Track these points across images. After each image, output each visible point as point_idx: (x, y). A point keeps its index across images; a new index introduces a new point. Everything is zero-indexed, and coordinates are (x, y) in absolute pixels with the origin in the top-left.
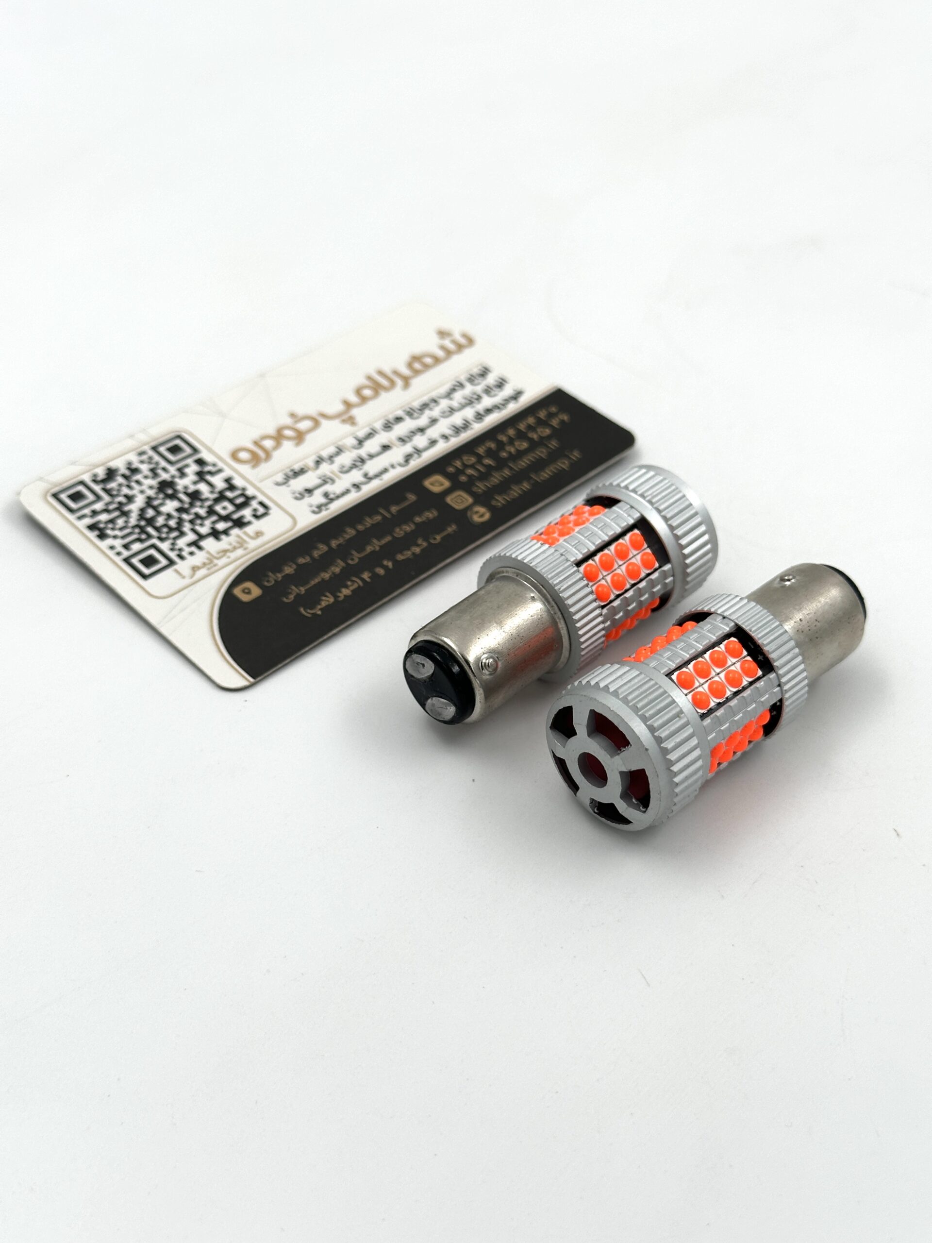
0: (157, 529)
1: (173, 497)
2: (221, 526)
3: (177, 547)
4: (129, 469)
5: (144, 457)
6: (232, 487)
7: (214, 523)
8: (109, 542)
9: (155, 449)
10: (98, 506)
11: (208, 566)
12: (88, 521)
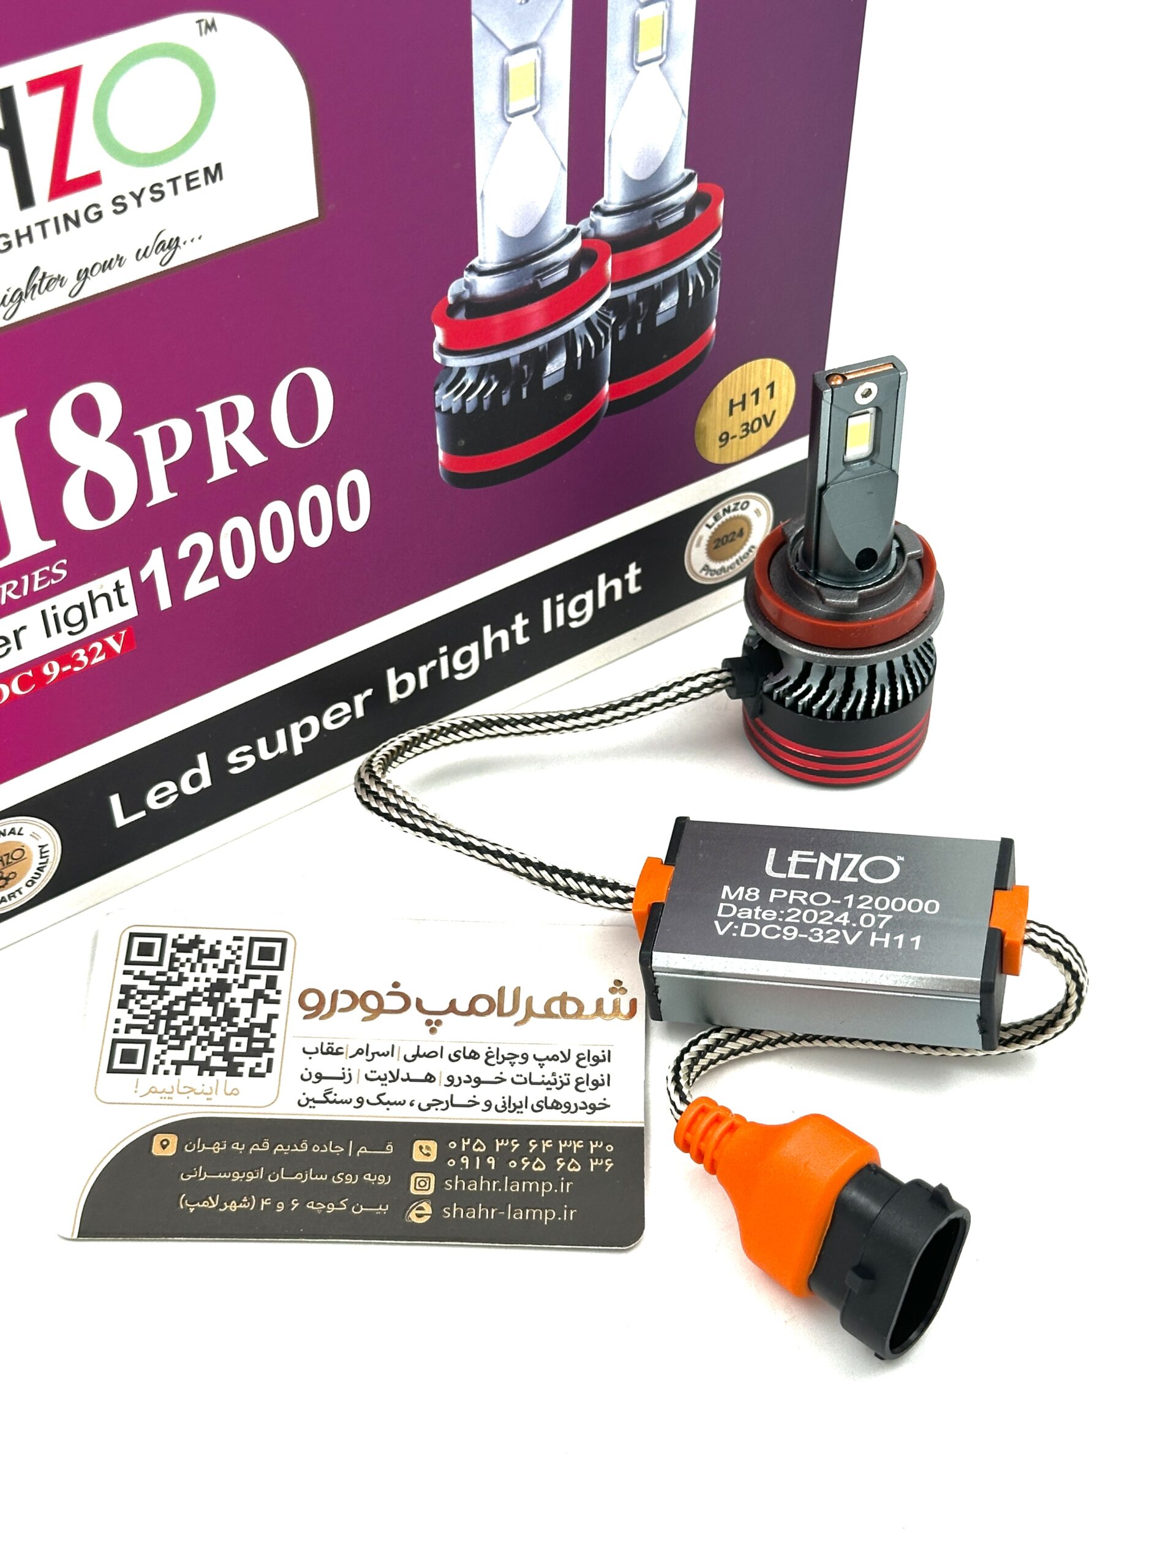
0: (168, 1028)
1: (212, 1003)
2: (217, 1062)
3: (162, 1057)
4: (212, 947)
5: (235, 945)
6: (265, 1027)
7: (215, 1054)
8: (123, 1014)
9: (252, 940)
10: (151, 971)
11: (164, 1095)
12: (129, 980)
